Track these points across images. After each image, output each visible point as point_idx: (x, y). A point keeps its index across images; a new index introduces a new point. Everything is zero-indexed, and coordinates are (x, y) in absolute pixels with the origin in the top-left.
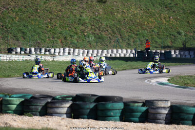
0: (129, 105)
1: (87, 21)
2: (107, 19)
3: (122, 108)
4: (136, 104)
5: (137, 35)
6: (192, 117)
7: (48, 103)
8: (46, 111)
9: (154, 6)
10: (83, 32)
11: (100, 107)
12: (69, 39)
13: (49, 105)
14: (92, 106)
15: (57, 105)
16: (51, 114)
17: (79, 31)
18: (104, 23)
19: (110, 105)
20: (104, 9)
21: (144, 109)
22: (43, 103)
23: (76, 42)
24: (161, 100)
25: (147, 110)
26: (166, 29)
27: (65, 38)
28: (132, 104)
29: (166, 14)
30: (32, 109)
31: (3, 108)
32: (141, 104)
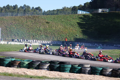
0: (73, 66)
1: (42, 30)
2: (49, 29)
3: (71, 67)
4: (76, 65)
5: (61, 36)
6: (100, 72)
7: (39, 64)
8: (39, 67)
9: (67, 25)
10: (40, 34)
11: (62, 67)
12: (35, 36)
13: (40, 65)
14: (58, 65)
15: (44, 65)
16: (41, 69)
17: (39, 34)
18: (49, 31)
19: (66, 66)
20: (48, 26)
21: (80, 68)
22: (38, 64)
23: (37, 38)
24: (86, 64)
25: (81, 68)
26: (72, 34)
27: (34, 36)
28: (74, 65)
29: (72, 28)
30: (33, 66)
31: (21, 66)
32: (78, 66)
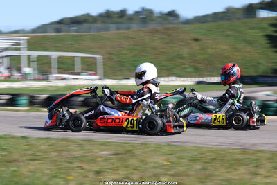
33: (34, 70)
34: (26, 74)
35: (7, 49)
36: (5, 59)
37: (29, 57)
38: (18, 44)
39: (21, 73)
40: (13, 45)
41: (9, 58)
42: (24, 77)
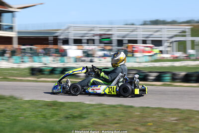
33: (196, 52)
34: (190, 55)
35: (176, 36)
36: (175, 43)
37: (193, 42)
38: (184, 32)
39: (186, 54)
40: (180, 33)
41: (177, 43)
42: (188, 58)
